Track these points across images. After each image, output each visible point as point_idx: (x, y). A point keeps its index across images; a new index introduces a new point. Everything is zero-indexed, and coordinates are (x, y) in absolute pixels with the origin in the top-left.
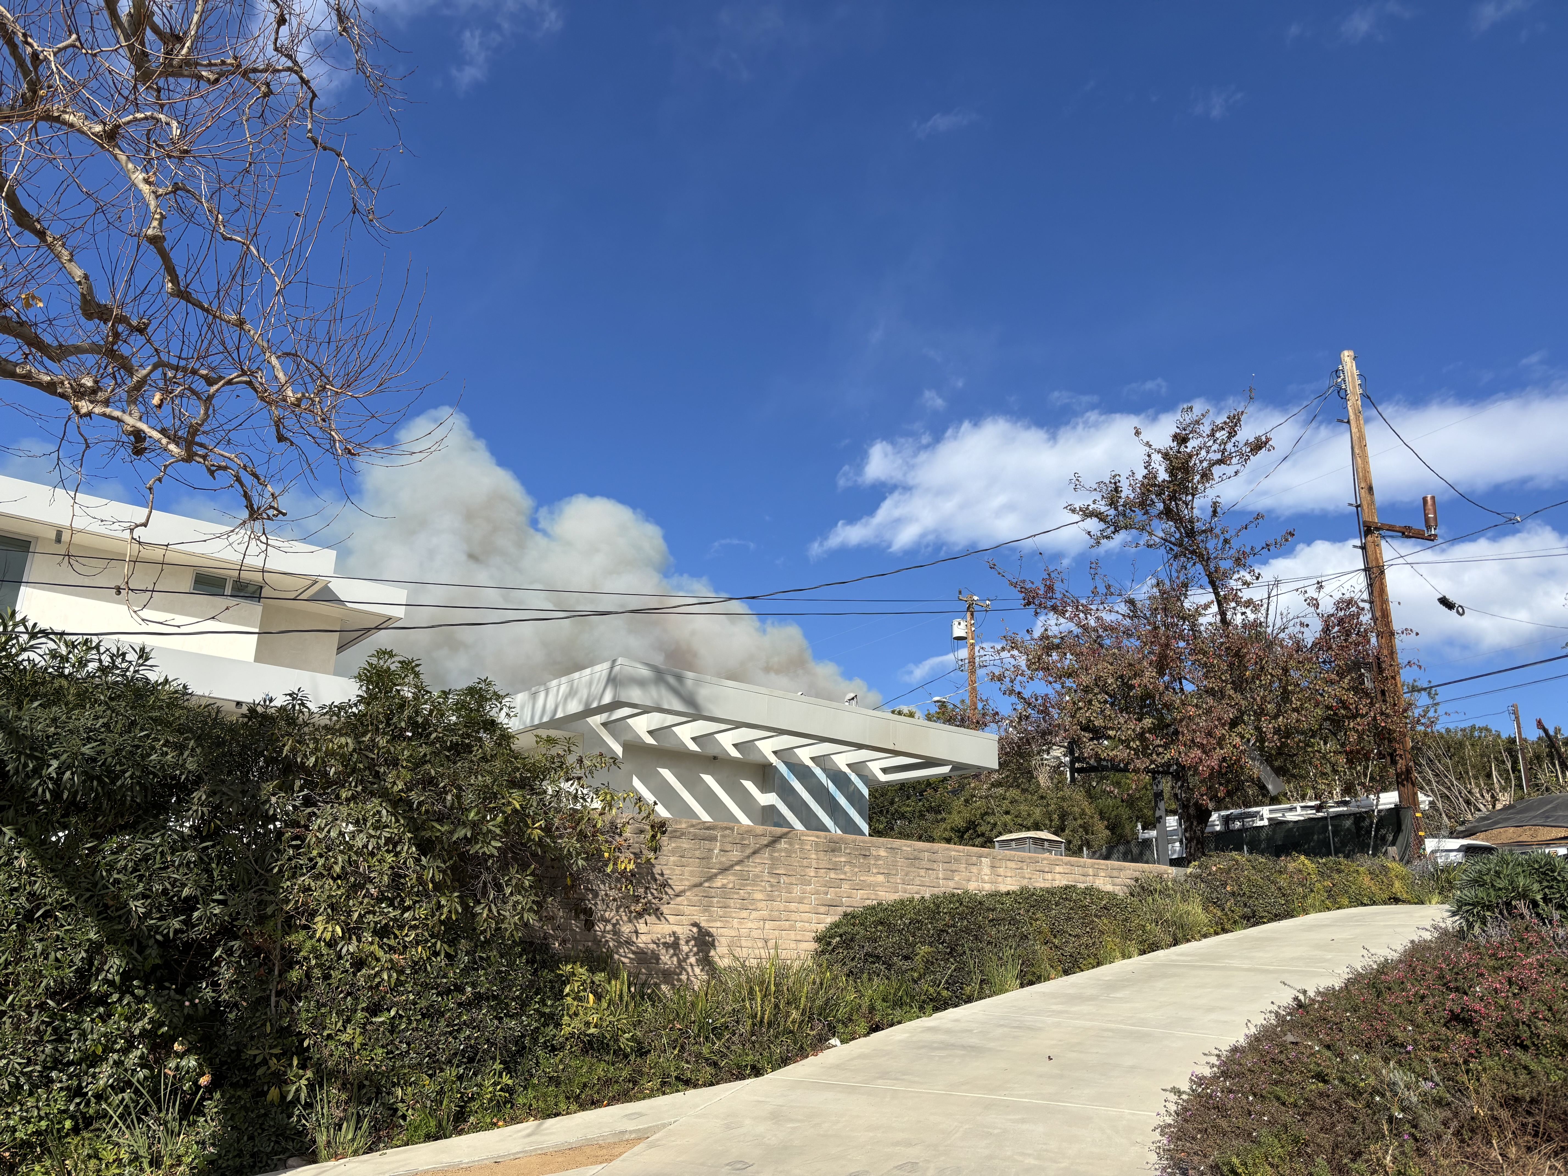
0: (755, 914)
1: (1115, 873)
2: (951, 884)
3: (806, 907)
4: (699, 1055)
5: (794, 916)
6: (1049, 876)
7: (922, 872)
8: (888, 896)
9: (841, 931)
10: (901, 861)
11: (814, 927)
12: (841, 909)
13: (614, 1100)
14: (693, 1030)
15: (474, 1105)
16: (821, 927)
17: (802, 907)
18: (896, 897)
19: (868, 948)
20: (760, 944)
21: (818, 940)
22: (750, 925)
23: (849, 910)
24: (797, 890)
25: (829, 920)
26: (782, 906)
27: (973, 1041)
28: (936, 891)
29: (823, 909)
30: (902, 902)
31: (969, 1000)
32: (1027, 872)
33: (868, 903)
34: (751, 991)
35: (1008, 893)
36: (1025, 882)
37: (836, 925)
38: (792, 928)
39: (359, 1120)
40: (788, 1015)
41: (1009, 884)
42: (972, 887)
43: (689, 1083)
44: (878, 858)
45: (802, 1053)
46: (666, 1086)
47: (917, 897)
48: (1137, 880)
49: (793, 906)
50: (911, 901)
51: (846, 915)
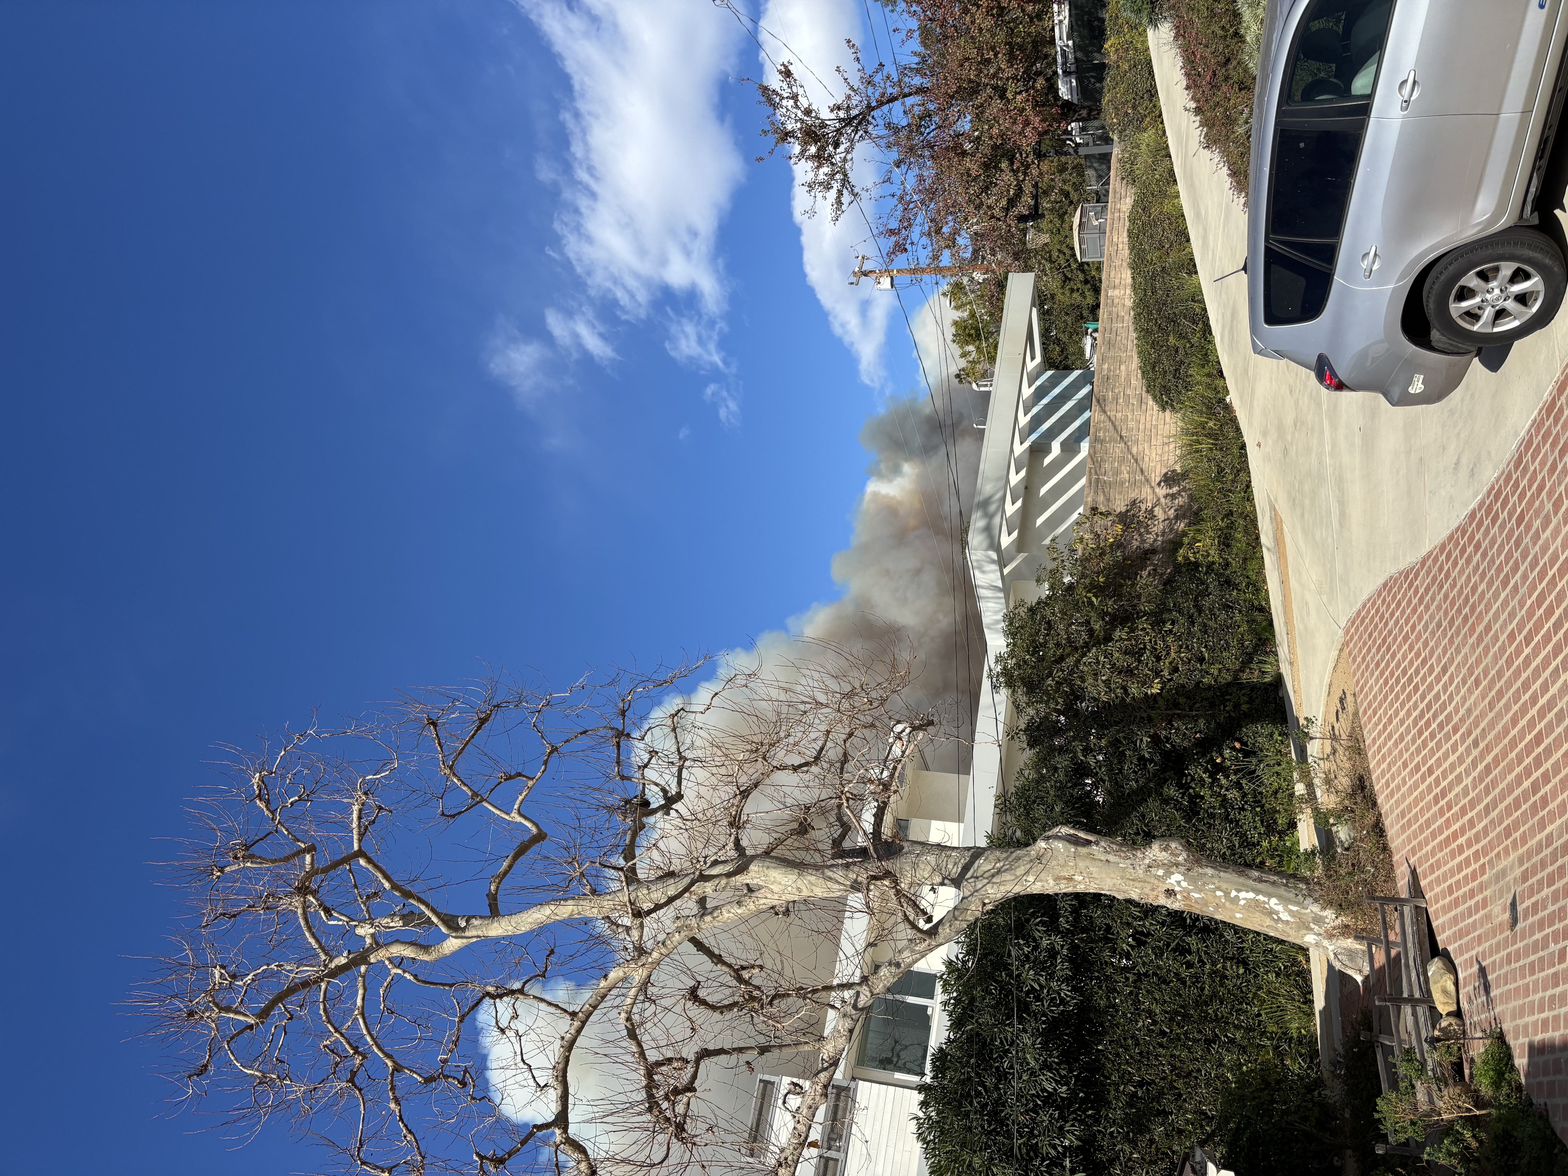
0: (1147, 452)
1: (1118, 196)
2: (1126, 318)
3: (1143, 418)
4: (1233, 481)
5: (1148, 426)
6: (1120, 246)
7: (1119, 338)
8: (1135, 362)
9: (1159, 395)
10: (1111, 353)
11: (1155, 412)
12: (1144, 395)
13: (1256, 527)
14: (1219, 485)
15: (1256, 603)
16: (1156, 407)
17: (1142, 421)
18: (1135, 356)
19: (1171, 377)
20: (1166, 448)
21: (1164, 410)
22: (1154, 455)
23: (1144, 389)
24: (1131, 424)
25: (1151, 402)
26: (1141, 434)
27: (1229, 314)
28: (1132, 328)
29: (1144, 407)
30: (1139, 353)
31: (1205, 310)
32: (1118, 263)
33: (1139, 376)
34: (1197, 451)
35: (1133, 278)
36: (1125, 264)
37: (1154, 398)
38: (1156, 427)
39: (1260, 662)
40: (1211, 428)
41: (1127, 276)
42: (1129, 303)
43: (1248, 485)
44: (1109, 370)
45: (1234, 420)
46: (1250, 499)
47: (1135, 342)
48: (1123, 179)
49: (1141, 427)
50: (1138, 346)
51: (1148, 391)
